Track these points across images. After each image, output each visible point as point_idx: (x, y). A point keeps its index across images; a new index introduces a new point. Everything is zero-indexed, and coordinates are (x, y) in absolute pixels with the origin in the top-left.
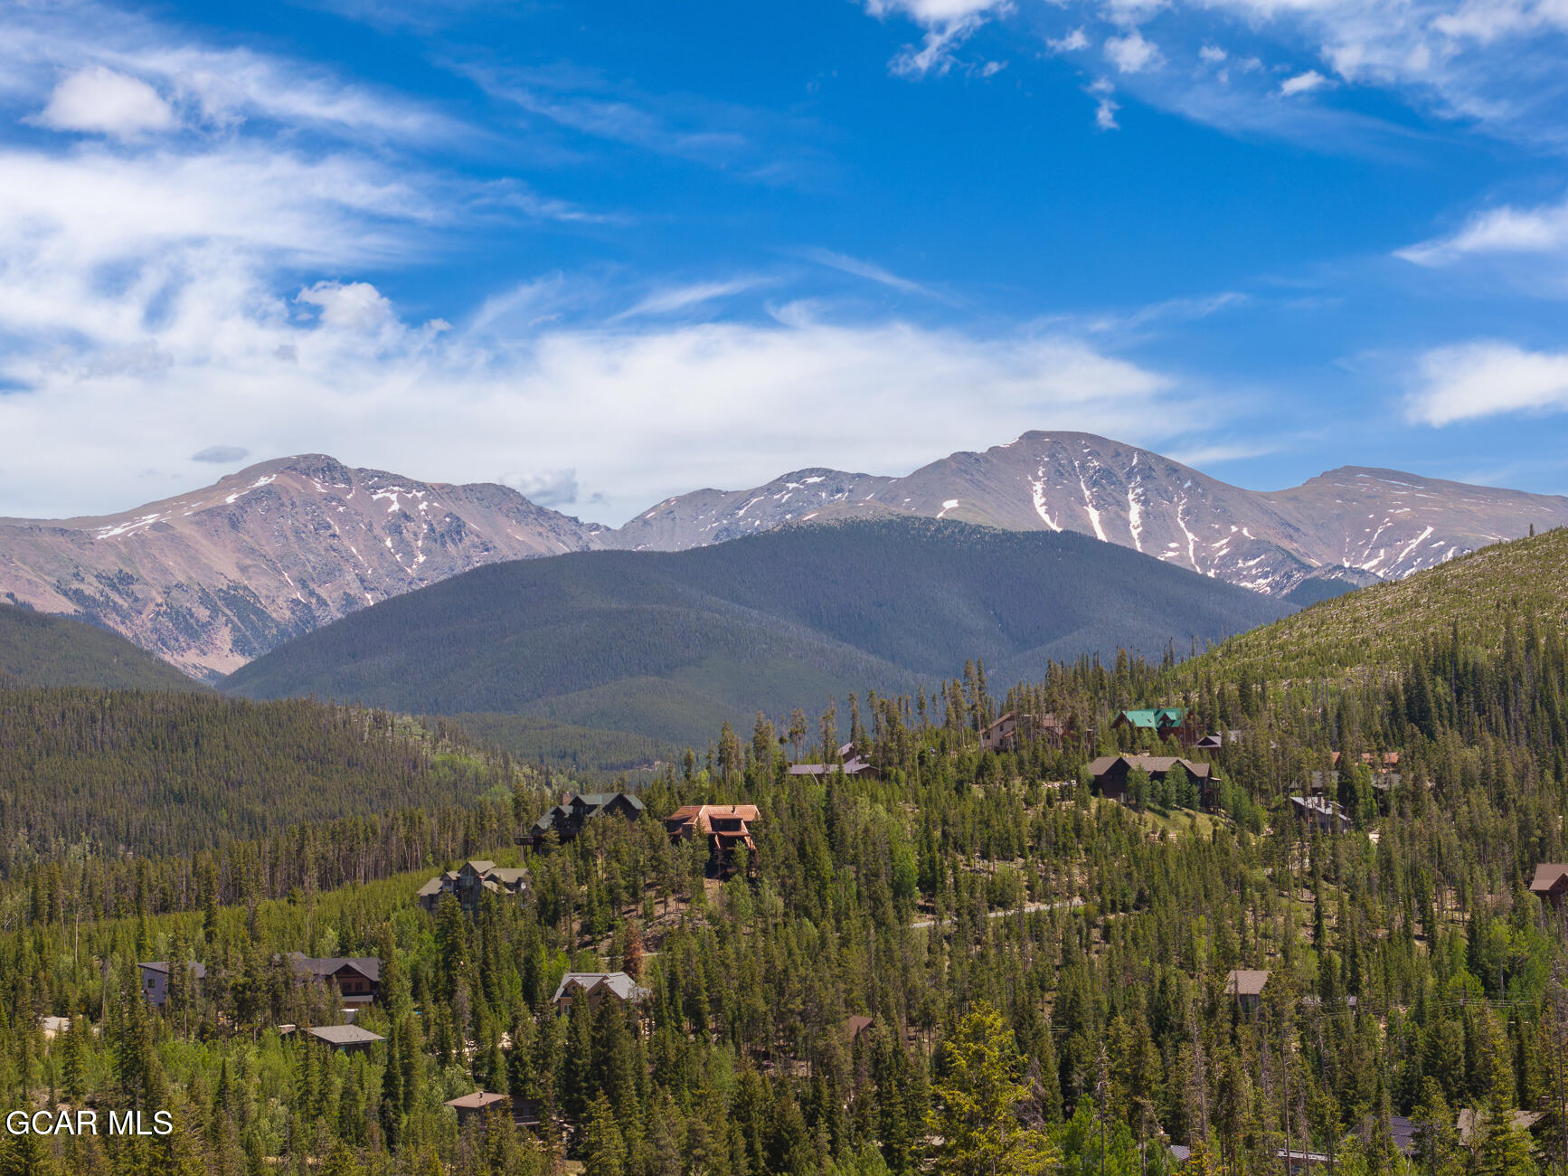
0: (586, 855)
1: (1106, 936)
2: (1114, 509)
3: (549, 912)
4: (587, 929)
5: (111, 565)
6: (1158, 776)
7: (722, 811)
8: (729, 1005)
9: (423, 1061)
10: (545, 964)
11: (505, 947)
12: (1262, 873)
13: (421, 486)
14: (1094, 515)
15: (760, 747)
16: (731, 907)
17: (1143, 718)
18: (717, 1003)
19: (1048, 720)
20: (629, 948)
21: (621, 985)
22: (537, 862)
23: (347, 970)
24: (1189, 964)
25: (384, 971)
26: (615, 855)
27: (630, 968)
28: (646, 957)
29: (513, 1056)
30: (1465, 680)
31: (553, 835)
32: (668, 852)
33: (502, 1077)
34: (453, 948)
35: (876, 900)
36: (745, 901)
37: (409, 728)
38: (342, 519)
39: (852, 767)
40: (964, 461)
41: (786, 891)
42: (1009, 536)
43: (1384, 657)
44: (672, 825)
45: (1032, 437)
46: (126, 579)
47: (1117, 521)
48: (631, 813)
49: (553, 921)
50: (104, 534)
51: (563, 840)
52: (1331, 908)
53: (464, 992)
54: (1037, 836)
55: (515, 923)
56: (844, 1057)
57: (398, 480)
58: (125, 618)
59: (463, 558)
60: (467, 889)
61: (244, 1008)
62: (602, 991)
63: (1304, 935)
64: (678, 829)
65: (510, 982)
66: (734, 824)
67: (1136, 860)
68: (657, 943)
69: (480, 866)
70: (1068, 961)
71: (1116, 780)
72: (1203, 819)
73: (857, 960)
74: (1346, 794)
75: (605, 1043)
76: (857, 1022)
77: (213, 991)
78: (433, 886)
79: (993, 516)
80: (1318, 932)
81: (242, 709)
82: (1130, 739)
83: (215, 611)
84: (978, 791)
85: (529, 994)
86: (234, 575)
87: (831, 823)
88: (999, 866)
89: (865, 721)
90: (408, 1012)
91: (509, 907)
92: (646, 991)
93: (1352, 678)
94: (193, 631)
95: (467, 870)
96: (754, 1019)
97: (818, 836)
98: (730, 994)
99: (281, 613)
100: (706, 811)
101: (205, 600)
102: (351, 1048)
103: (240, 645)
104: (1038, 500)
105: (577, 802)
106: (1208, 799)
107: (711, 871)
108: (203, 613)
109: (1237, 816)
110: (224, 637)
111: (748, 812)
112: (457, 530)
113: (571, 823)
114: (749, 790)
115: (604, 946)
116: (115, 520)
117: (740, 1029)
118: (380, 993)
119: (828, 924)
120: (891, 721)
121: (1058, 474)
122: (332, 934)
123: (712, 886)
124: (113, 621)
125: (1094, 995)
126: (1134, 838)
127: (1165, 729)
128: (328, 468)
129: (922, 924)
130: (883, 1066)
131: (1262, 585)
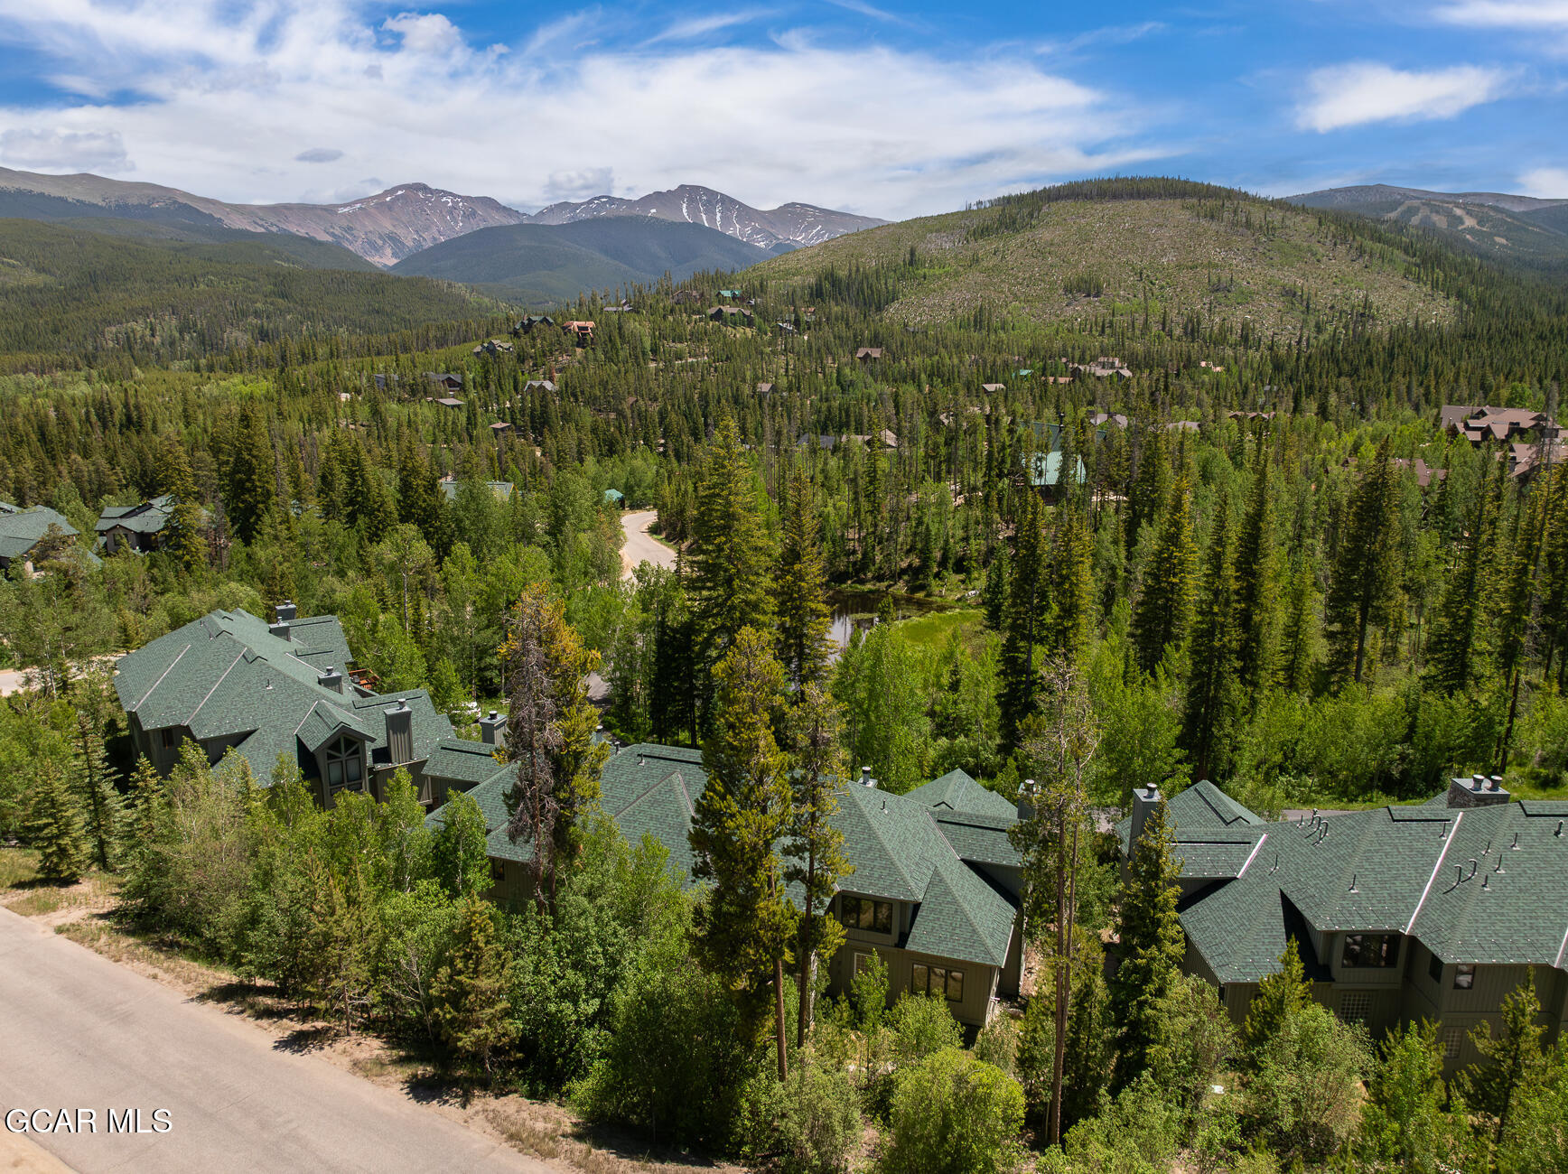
0: (534, 339)
1: (716, 371)
2: (711, 213)
3: (521, 359)
4: (535, 365)
5: (345, 223)
6: (733, 314)
7: (582, 324)
8: (587, 394)
9: (479, 411)
10: (521, 378)
11: (506, 371)
12: (768, 350)
13: (460, 197)
14: (704, 217)
15: (594, 301)
16: (586, 358)
17: (727, 294)
18: (582, 392)
19: (694, 293)
20: (551, 373)
21: (548, 385)
22: (515, 340)
23: (449, 379)
24: (744, 380)
25: (463, 379)
26: (544, 339)
27: (551, 379)
28: (557, 375)
29: (512, 410)
30: (835, 282)
31: (521, 331)
32: (563, 338)
33: (508, 417)
34: (488, 371)
35: (637, 358)
36: (591, 356)
37: (460, 288)
38: (430, 208)
39: (626, 308)
40: (658, 195)
41: (605, 353)
42: (674, 224)
43: (808, 273)
44: (564, 328)
45: (682, 187)
46: (350, 229)
47: (712, 219)
48: (550, 324)
49: (523, 362)
50: (341, 211)
51: (526, 333)
52: (791, 362)
53: (493, 387)
54: (692, 334)
55: (509, 363)
56: (628, 413)
57: (451, 194)
58: (351, 243)
59: (477, 225)
60: (491, 350)
61: (413, 393)
62: (541, 387)
63: (782, 371)
64: (566, 330)
65: (509, 385)
66: (586, 328)
67: (725, 344)
68: (560, 371)
69: (495, 342)
70: (703, 380)
71: (718, 316)
72: (748, 330)
73: (631, 378)
74: (797, 323)
75: (544, 406)
76: (631, 400)
77: (402, 386)
78: (478, 349)
79: (668, 216)
80: (787, 371)
81: (399, 279)
82: (722, 301)
83: (384, 241)
84: (671, 318)
85: (516, 389)
86: (391, 228)
87: (620, 328)
88: (679, 345)
89: (630, 293)
90: (473, 395)
91: (506, 357)
92: (557, 388)
93: (797, 280)
94: (377, 249)
95: (491, 343)
96: (596, 398)
97: (616, 333)
98: (587, 390)
99: (410, 244)
100: (576, 323)
101: (381, 237)
102: (453, 407)
103: (394, 255)
104: (684, 210)
105: (529, 319)
106: (750, 323)
107: (579, 345)
108: (380, 242)
109: (759, 329)
110: (389, 251)
111: (591, 324)
112: (474, 214)
113: (528, 327)
114: (590, 316)
115: (541, 371)
116: (345, 206)
117: (591, 401)
118: (461, 387)
119: (621, 365)
120: (640, 292)
121: (691, 201)
122: (443, 365)
123: (579, 350)
124: (346, 245)
125: (713, 391)
126: (725, 336)
127: (734, 297)
128: (424, 188)
129: (652, 365)
130: (641, 416)
131: (762, 245)
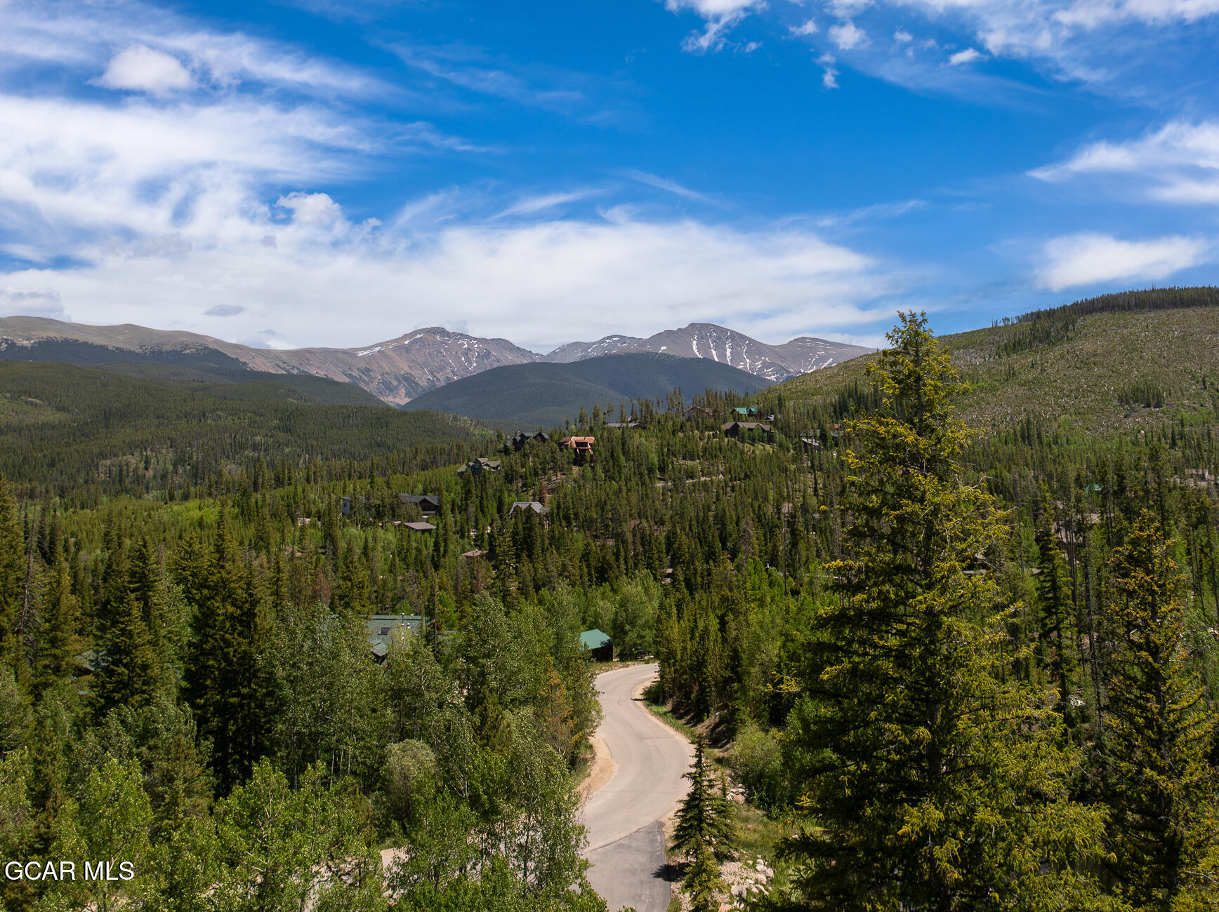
0: (525, 456)
1: (733, 489)
2: (721, 350)
3: (509, 478)
4: (524, 485)
5: (362, 365)
6: (750, 430)
7: (580, 439)
8: (581, 516)
9: (453, 538)
10: (506, 500)
11: (490, 492)
12: (793, 467)
13: (475, 339)
14: (714, 353)
15: (596, 416)
16: (583, 476)
17: (742, 411)
18: (576, 514)
19: (707, 410)
20: (541, 492)
21: (537, 507)
22: (506, 460)
23: (425, 500)
24: (766, 499)
25: (440, 501)
26: (537, 455)
27: (541, 501)
28: (548, 496)
29: (491, 535)
30: (860, 400)
31: (513, 448)
32: (558, 455)
33: (486, 544)
34: (469, 492)
35: (641, 475)
36: (589, 474)
38: (446, 350)
39: (633, 424)
40: (669, 333)
41: (606, 471)
42: (684, 359)
43: (828, 393)
44: (560, 445)
47: (722, 355)
48: (544, 440)
49: (511, 482)
50: (360, 354)
51: (517, 449)
52: (820, 481)
53: (472, 509)
54: (705, 450)
55: (495, 482)
56: (629, 536)
57: (467, 337)
58: (366, 383)
59: (490, 364)
60: (477, 470)
61: (379, 515)
62: (529, 509)
63: (810, 491)
64: (562, 446)
65: (492, 507)
66: (585, 444)
67: (742, 460)
68: (552, 491)
69: (482, 460)
70: (718, 499)
71: (734, 431)
72: (768, 447)
73: (634, 498)
74: (823, 437)
75: (530, 529)
76: (633, 523)
77: (368, 508)
78: (463, 468)
80: (816, 490)
82: (738, 417)
83: (399, 382)
84: (681, 435)
85: (500, 510)
86: (407, 369)
87: (623, 444)
88: (690, 463)
89: (637, 409)
90: (450, 518)
91: (492, 477)
92: (547, 510)
93: (817, 400)
94: (391, 389)
95: (477, 461)
96: (592, 521)
97: (619, 449)
98: (582, 511)
99: (423, 383)
100: (574, 439)
101: (396, 378)
102: (423, 531)
103: (408, 394)
104: (695, 347)
105: (522, 436)
106: (770, 439)
107: (576, 462)
108: (395, 383)
109: (781, 445)
110: (402, 391)
111: (590, 440)
112: (488, 355)
113: (519, 444)
114: (591, 431)
115: (531, 492)
117: (587, 525)
118: (438, 510)
119: (623, 483)
120: (647, 407)
121: (702, 338)
122: (420, 486)
123: (576, 469)
125: (731, 513)
126: (742, 453)
127: (750, 414)
128: (442, 332)
129: (659, 485)
130: (645, 541)
